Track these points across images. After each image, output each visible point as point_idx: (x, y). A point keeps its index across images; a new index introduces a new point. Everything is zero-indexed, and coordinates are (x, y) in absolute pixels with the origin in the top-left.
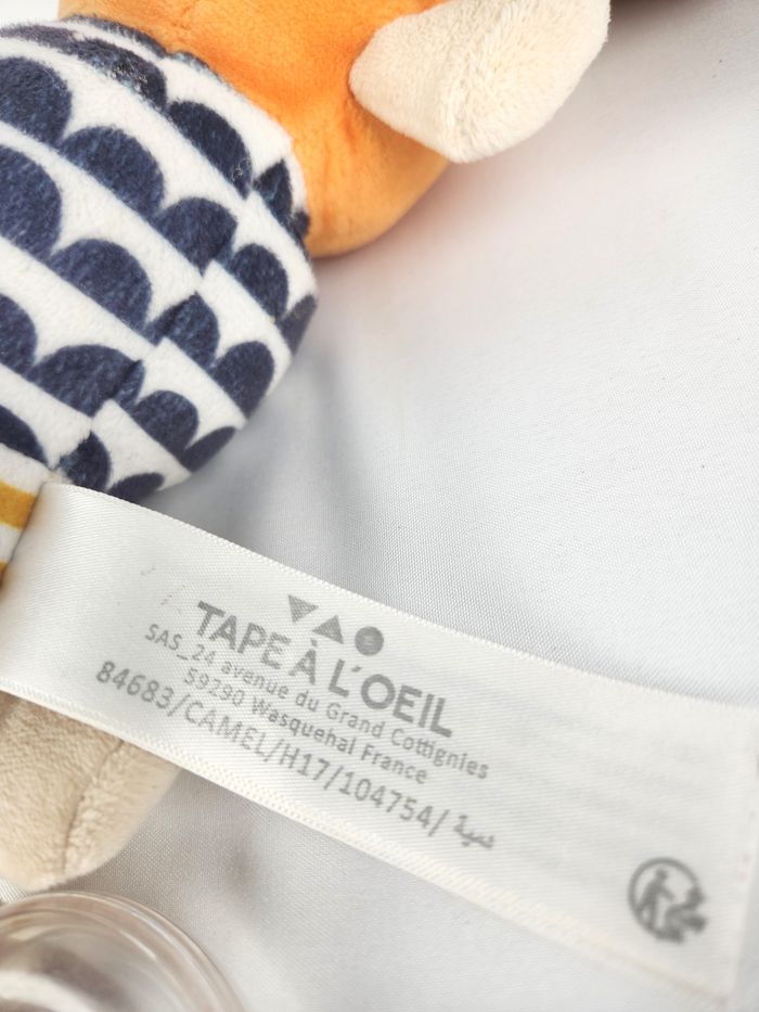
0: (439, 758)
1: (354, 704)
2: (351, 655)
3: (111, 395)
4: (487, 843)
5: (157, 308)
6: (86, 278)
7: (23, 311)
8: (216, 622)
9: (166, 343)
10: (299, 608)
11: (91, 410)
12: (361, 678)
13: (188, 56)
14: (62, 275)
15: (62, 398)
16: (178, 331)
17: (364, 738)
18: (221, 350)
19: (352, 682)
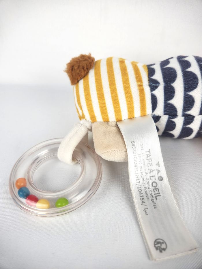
0: (152, 200)
1: (151, 182)
2: (157, 177)
3: (169, 115)
4: (146, 214)
5: (189, 112)
6: (186, 100)
7: (174, 95)
8: (148, 153)
9: (183, 118)
10: (158, 164)
11: (165, 114)
12: (155, 181)
14: (184, 96)
15: (164, 109)
16: (187, 118)
17: (146, 186)
19: (153, 179)
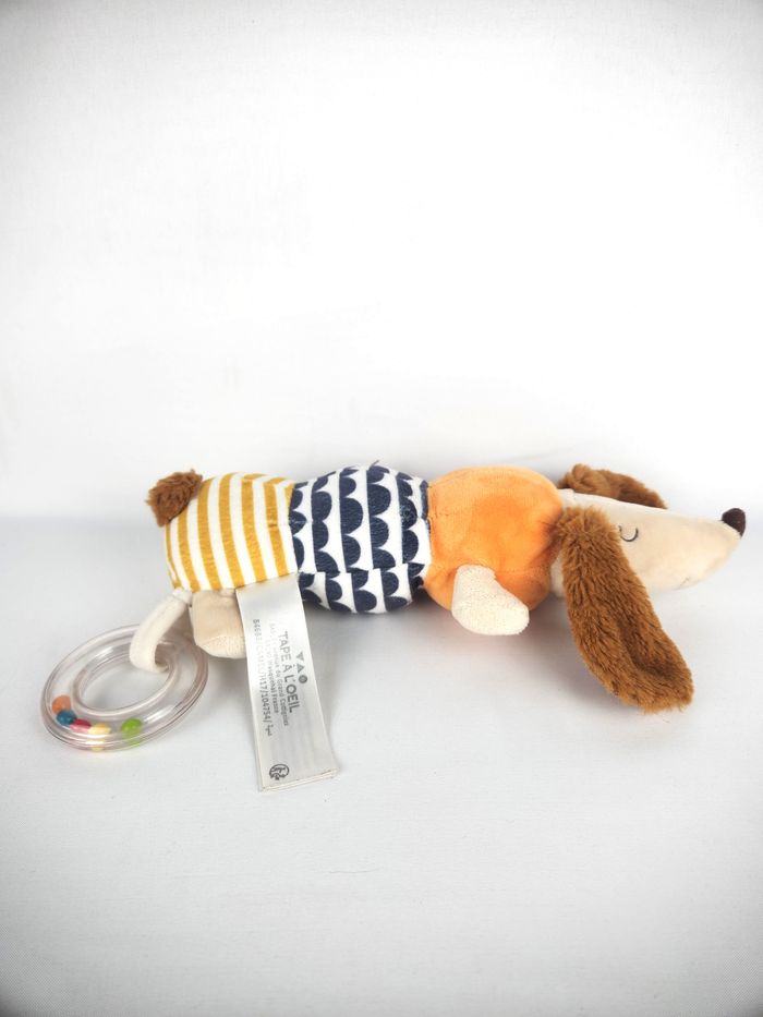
0: (284, 713)
1: (285, 685)
2: (297, 677)
4: (269, 734)
5: (355, 566)
7: (328, 538)
8: (284, 638)
9: (350, 575)
10: (300, 656)
11: (319, 571)
12: (292, 683)
13: (429, 523)
14: (342, 540)
15: (316, 562)
17: (278, 693)
18: (361, 589)
19: (290, 681)
